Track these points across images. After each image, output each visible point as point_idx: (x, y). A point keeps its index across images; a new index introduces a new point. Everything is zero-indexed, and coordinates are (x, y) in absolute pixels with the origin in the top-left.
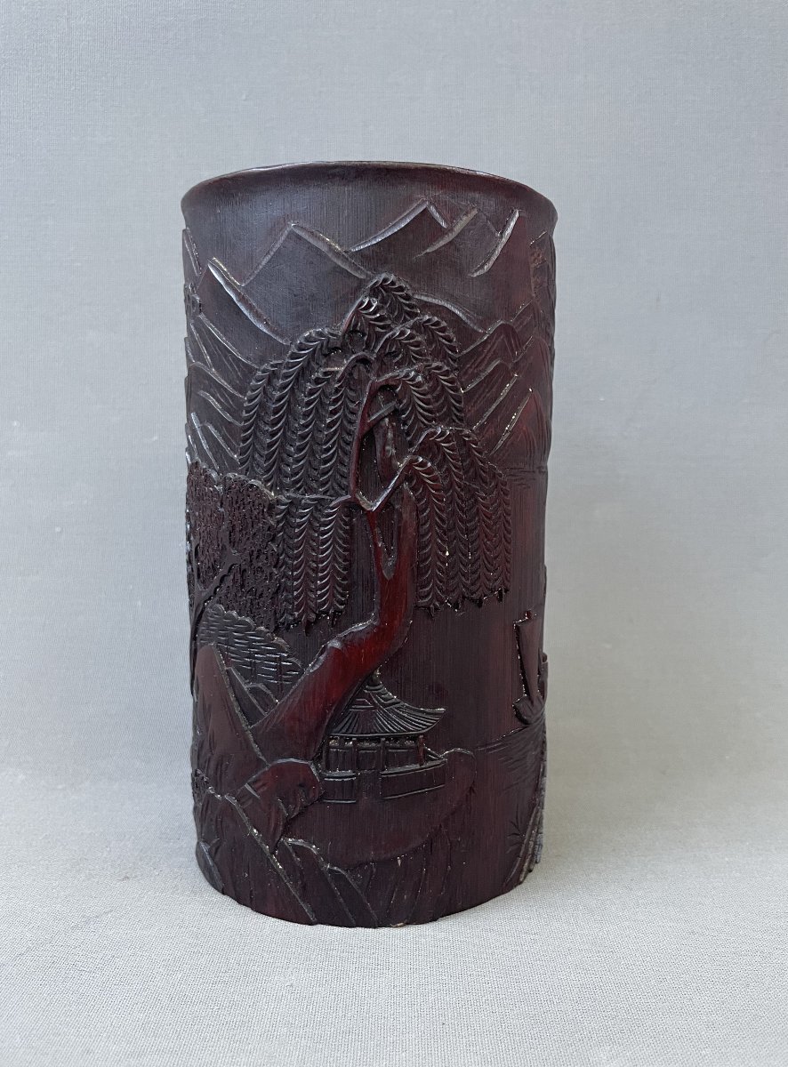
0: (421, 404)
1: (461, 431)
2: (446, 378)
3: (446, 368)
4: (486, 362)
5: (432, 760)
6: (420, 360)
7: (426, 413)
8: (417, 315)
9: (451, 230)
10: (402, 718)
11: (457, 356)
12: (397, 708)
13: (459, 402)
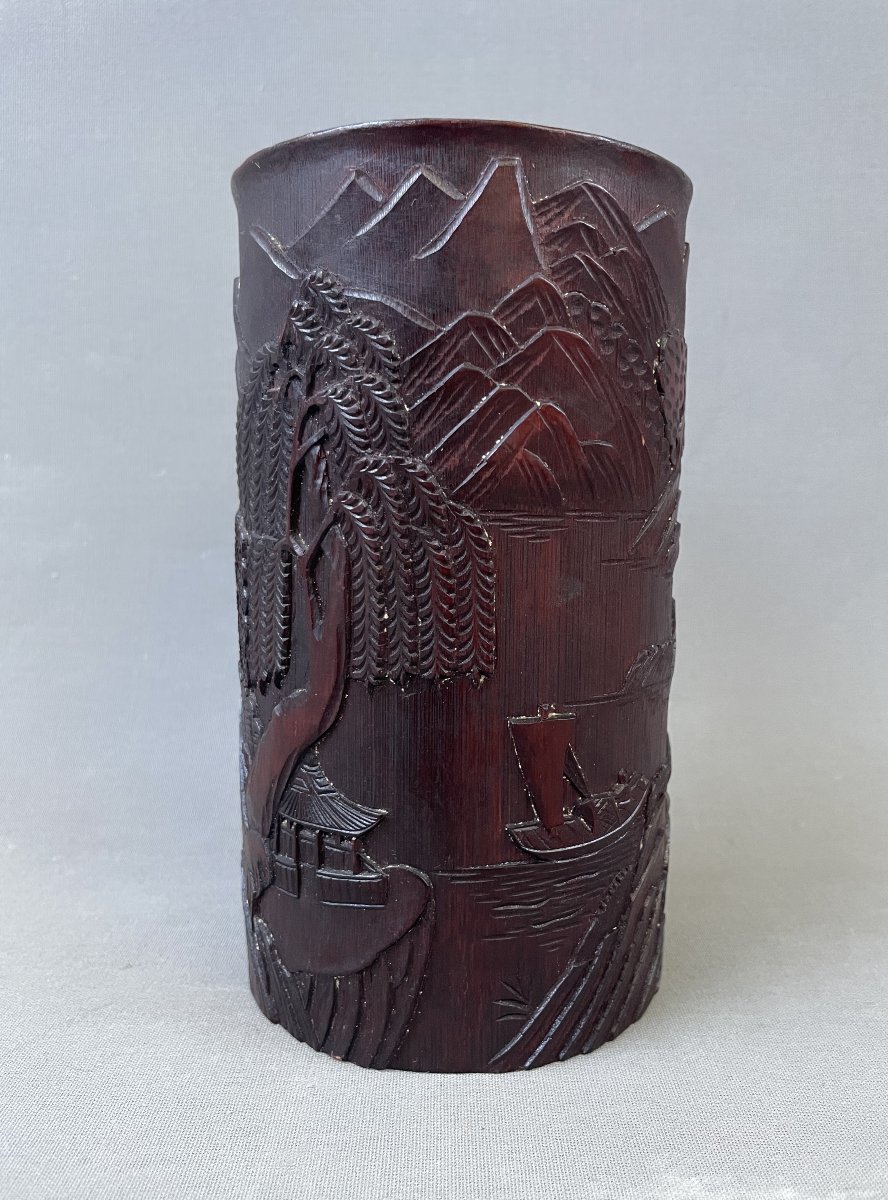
0: (353, 428)
1: (402, 461)
2: (380, 393)
3: (379, 379)
4: (443, 368)
5: (370, 871)
6: (352, 372)
7: (357, 439)
8: (346, 316)
9: (386, 202)
10: (336, 811)
11: (396, 364)
12: (330, 797)
13: (402, 424)
